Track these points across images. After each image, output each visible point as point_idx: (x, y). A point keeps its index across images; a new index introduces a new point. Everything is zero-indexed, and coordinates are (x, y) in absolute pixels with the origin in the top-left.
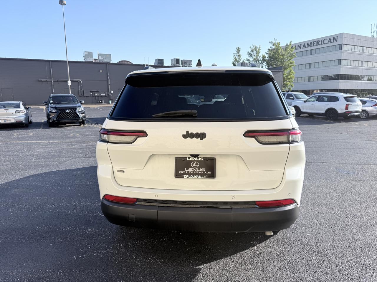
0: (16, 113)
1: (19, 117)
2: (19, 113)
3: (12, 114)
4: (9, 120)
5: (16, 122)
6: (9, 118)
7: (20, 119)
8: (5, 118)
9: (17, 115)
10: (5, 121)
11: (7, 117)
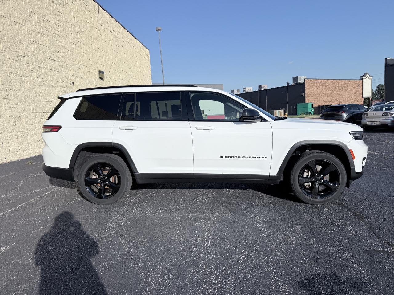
0: (382, 115)
1: (386, 119)
2: (386, 115)
3: (379, 117)
4: (375, 122)
5: (380, 124)
6: (375, 120)
7: (385, 122)
8: (372, 120)
9: (384, 118)
10: (371, 123)
11: (374, 119)
